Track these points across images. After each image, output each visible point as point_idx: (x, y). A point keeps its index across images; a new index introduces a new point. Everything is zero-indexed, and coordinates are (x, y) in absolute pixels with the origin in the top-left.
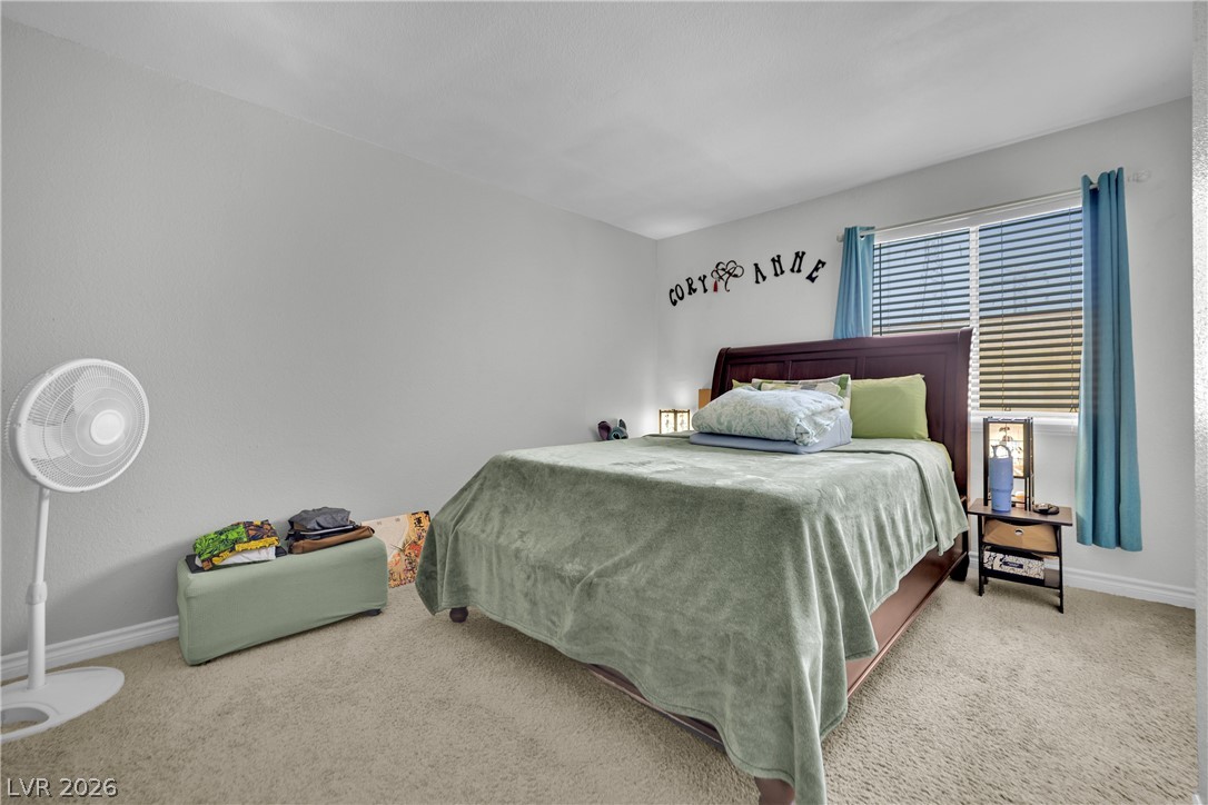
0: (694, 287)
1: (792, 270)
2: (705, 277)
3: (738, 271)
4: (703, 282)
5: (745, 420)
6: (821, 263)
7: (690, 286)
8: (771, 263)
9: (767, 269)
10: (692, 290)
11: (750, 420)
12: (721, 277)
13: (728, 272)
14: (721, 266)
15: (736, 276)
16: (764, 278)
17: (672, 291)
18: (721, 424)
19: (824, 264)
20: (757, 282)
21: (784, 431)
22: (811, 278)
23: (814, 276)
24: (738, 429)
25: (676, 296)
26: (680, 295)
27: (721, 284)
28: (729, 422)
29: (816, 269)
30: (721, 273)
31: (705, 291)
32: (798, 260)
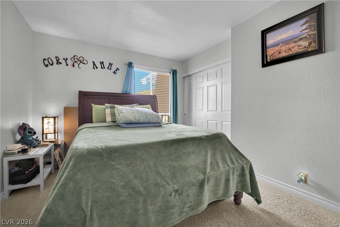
0: (60, 61)
1: (108, 68)
2: (67, 59)
3: (85, 62)
4: (66, 61)
5: (144, 118)
6: (118, 69)
7: (58, 61)
8: (100, 64)
9: (98, 65)
10: (58, 63)
11: (147, 117)
12: (76, 62)
13: (80, 61)
14: (76, 57)
15: (84, 63)
16: (97, 68)
17: (45, 59)
18: (136, 119)
19: (119, 69)
20: (94, 68)
21: (157, 120)
22: (114, 73)
23: (116, 72)
24: (142, 121)
25: (47, 63)
26: (51, 63)
27: (76, 65)
28: (139, 118)
29: (116, 70)
30: (76, 60)
31: (67, 65)
32: (110, 66)
